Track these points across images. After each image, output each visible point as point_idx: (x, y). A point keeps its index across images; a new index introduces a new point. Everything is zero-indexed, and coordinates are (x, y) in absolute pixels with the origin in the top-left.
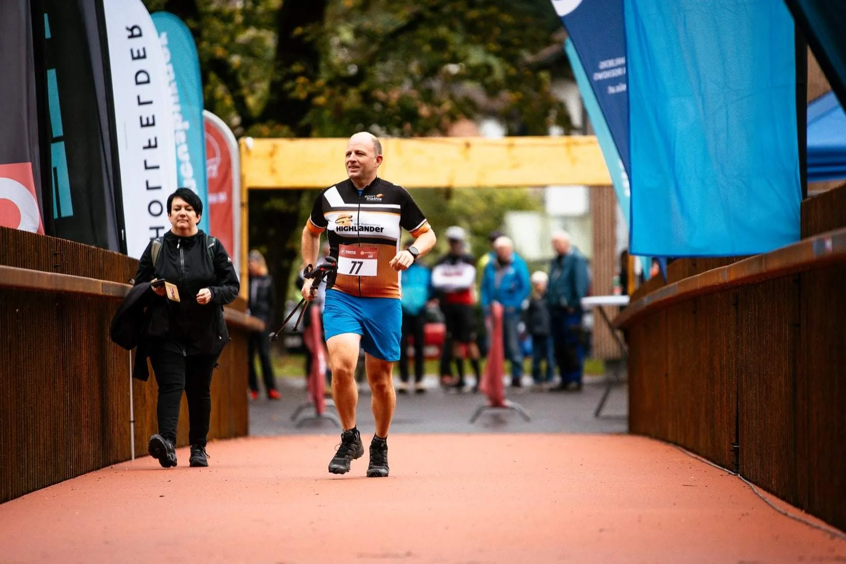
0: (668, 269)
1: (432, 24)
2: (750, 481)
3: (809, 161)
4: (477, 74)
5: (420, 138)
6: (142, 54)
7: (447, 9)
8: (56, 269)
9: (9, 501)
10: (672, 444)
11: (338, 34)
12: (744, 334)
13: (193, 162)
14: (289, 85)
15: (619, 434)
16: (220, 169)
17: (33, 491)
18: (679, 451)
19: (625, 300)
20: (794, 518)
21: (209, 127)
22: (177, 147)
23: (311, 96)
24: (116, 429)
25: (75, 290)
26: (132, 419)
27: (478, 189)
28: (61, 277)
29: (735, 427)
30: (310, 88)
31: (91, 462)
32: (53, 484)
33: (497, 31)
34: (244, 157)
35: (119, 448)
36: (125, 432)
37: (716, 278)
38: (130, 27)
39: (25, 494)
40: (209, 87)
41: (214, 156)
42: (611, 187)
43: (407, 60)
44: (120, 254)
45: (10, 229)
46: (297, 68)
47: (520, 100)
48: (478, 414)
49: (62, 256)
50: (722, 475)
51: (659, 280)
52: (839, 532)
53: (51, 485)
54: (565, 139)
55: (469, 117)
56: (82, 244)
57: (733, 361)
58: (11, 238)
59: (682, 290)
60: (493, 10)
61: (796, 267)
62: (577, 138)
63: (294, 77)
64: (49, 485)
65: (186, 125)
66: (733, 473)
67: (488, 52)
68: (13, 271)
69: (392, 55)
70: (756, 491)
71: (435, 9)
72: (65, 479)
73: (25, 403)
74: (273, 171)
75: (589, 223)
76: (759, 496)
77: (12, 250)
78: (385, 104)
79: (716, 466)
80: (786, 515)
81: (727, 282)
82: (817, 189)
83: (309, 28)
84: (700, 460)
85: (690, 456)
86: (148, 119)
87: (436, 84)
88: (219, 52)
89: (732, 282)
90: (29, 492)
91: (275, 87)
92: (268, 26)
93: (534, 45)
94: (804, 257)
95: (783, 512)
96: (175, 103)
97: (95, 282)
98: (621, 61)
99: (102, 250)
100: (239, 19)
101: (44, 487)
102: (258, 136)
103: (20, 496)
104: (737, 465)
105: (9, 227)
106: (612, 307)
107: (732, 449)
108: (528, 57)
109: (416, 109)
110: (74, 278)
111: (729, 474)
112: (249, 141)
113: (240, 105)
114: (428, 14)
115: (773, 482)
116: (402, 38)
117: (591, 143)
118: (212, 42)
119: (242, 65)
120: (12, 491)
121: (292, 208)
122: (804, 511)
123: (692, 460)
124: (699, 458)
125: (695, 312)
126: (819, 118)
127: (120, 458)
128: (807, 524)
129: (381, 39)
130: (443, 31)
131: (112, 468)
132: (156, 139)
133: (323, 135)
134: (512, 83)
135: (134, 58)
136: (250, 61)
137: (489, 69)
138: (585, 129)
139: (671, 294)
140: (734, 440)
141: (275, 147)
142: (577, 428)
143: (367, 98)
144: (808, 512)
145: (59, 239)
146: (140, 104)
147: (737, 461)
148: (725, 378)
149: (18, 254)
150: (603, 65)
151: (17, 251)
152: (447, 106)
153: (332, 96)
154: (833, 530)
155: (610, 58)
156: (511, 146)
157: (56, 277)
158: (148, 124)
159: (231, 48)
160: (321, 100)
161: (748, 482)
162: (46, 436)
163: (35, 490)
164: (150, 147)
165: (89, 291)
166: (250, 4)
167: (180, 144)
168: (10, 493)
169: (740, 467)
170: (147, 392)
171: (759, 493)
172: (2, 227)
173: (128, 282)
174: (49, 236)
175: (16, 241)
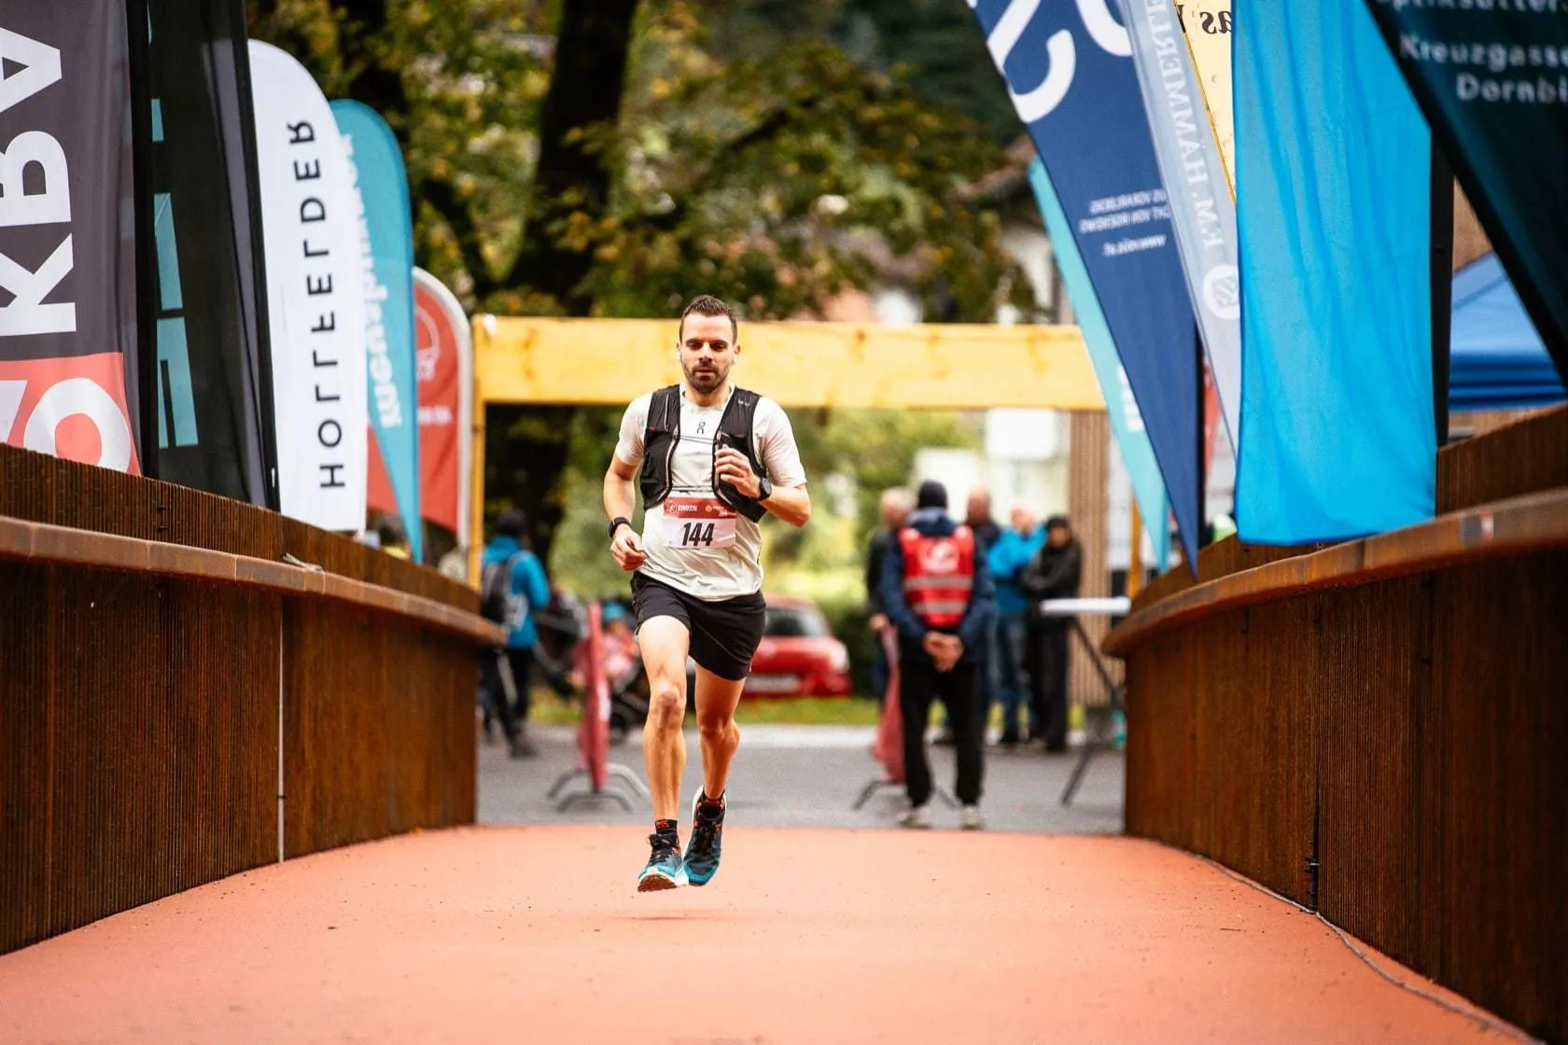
0: (1200, 557)
1: (801, 129)
2: (1337, 924)
3: (1453, 377)
4: (876, 214)
5: (776, 322)
6: (313, 170)
7: (827, 105)
8: (161, 534)
9: (70, 930)
10: (1200, 856)
11: (641, 141)
12: (1331, 671)
13: (391, 354)
14: (555, 227)
15: (1108, 835)
16: (438, 366)
17: (111, 914)
18: (1214, 869)
19: (1121, 605)
20: (1416, 993)
21: (421, 297)
22: (367, 327)
23: (593, 245)
24: (253, 810)
25: (192, 570)
26: (281, 793)
27: (873, 411)
29: (1312, 831)
30: (591, 232)
31: (211, 866)
32: (146, 903)
33: (912, 141)
34: (480, 349)
35: (258, 842)
36: (269, 814)
37: (1285, 575)
38: (294, 124)
39: (97, 919)
40: (420, 226)
41: (429, 343)
42: (1103, 413)
43: (756, 188)
44: (269, 511)
45: (85, 465)
46: (570, 197)
47: (950, 262)
48: (867, 793)
49: (170, 513)
50: (1288, 913)
51: (1183, 575)
52: (1494, 1021)
53: (142, 903)
54: (1026, 331)
55: (860, 286)
56: (205, 493)
57: (1312, 718)
58: (85, 478)
59: (1225, 593)
60: (906, 107)
61: (1427, 561)
62: (1043, 328)
63: (565, 212)
64: (139, 905)
65: (382, 292)
66: (1308, 911)
67: (897, 177)
68: (90, 536)
69: (733, 178)
70: (1348, 943)
71: (808, 104)
72: (166, 895)
73: (103, 764)
74: (529, 373)
75: (1062, 473)
76: (1353, 951)
77: (87, 500)
78: (719, 262)
79: (1278, 896)
80: (1401, 986)
81: (1307, 583)
83: (593, 130)
84: (1250, 885)
85: (1232, 877)
86: (320, 282)
87: (806, 231)
88: (439, 168)
89: (1312, 585)
90: (103, 916)
91: (533, 229)
92: (526, 125)
93: (974, 169)
94: (1443, 545)
95: (1397, 981)
96: (364, 255)
97: (226, 558)
98: (1127, 201)
99: (238, 502)
100: (475, 113)
101: (131, 908)
102: (504, 312)
103: (89, 924)
104: (1315, 896)
105: (83, 462)
106: (1097, 616)
107: (1307, 868)
108: (963, 187)
109: (772, 272)
110: (192, 551)
111: (1301, 910)
112: (489, 322)
113: (472, 257)
114: (796, 112)
115: (1378, 929)
116: (752, 152)
117: (1071, 337)
118: (428, 151)
119: (477, 191)
120: (76, 914)
121: (557, 437)
122: (1431, 981)
123: (1235, 885)
124: (1248, 881)
125: (1245, 632)
127: (258, 860)
128: (1438, 1003)
129: (714, 153)
130: (819, 141)
131: (245, 876)
132: (332, 316)
133: (613, 313)
134: (936, 231)
135: (299, 178)
136: (489, 183)
137: (897, 206)
138: (1054, 314)
139: (1206, 601)
140: (1311, 854)
141: (532, 332)
143: (689, 250)
144: (1437, 981)
145: (167, 483)
146: (307, 254)
147: (1315, 889)
148: (1296, 746)
149: (97, 508)
150: (1097, 206)
151: (96, 503)
152: (824, 267)
153: (629, 245)
154: (1484, 1015)
155: (1107, 195)
156: (934, 339)
157: (161, 548)
158: (320, 290)
159: (459, 162)
160: (609, 252)
161: (1334, 927)
162: (136, 821)
163: (114, 913)
164: (322, 328)
165: (212, 573)
166: (493, 87)
167: (371, 324)
168: (73, 917)
169: (1320, 900)
170: (308, 747)
171: (1354, 947)
172: (71, 461)
173: (280, 558)
174: (149, 479)
175: (94, 487)
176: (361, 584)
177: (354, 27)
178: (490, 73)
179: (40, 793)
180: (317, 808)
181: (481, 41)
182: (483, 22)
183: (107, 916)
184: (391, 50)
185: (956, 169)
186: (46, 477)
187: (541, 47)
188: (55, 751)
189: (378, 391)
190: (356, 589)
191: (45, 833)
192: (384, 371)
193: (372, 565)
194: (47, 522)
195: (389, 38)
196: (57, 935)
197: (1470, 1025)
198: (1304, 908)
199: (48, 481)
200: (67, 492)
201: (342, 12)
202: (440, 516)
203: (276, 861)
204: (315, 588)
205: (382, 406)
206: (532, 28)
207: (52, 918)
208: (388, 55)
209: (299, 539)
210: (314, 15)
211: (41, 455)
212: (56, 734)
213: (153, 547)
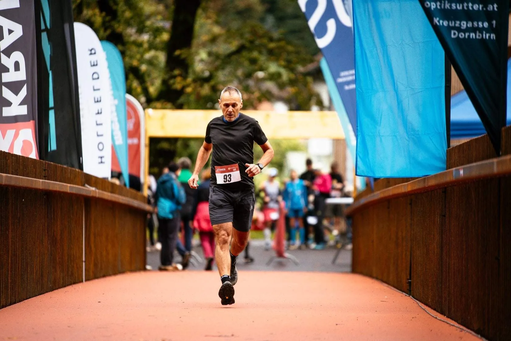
1: (250, 50)
2: (417, 299)
3: (451, 128)
4: (274, 77)
6: (96, 63)
7: (257, 42)
8: (45, 177)
9: (16, 303)
10: (375, 279)
11: (199, 55)
12: (415, 220)
13: (119, 121)
14: (171, 81)
15: (346, 273)
16: (134, 125)
17: (29, 298)
18: (378, 283)
19: (350, 200)
20: (440, 320)
21: (129, 104)
23: (183, 88)
24: (75, 265)
25: (55, 189)
26: (84, 260)
27: (273, 139)
28: (47, 183)
29: (409, 270)
30: (184, 83)
31: (61, 283)
32: (41, 294)
33: (284, 56)
34: (147, 120)
35: (76, 275)
36: (80, 267)
37: (400, 190)
38: (90, 49)
39: (25, 300)
40: (129, 81)
41: (131, 118)
42: (344, 140)
43: (236, 69)
44: (80, 171)
45: (20, 156)
46: (176, 72)
48: (270, 261)
49: (48, 171)
50: (402, 296)
52: (465, 328)
53: (39, 295)
54: (320, 113)
55: (268, 100)
56: (59, 165)
57: (409, 235)
58: (21, 161)
59: (382, 195)
60: (282, 43)
61: (443, 184)
62: (326, 113)
63: (174, 77)
64: (38, 295)
65: (116, 102)
66: (408, 295)
67: (280, 66)
68: (22, 178)
69: (228, 66)
70: (420, 305)
71: (252, 42)
72: (47, 292)
73: (27, 250)
74: (163, 127)
77: (21, 167)
79: (398, 291)
80: (436, 318)
81: (406, 192)
82: (456, 142)
83: (184, 51)
84: (391, 288)
85: (384, 285)
86: (98, 98)
87: (251, 83)
88: (135, 63)
89: (409, 192)
91: (165, 82)
92: (162, 49)
93: (304, 62)
94: (448, 179)
95: (435, 316)
96: (110, 90)
97: (65, 185)
98: (353, 72)
99: (70, 168)
100: (146, 46)
101: (36, 296)
102: (155, 108)
103: (22, 301)
104: (410, 291)
107: (408, 282)
108: (301, 69)
110: (54, 183)
111: (406, 295)
112: (150, 111)
113: (145, 91)
114: (248, 45)
115: (429, 300)
116: (234, 57)
117: (334, 115)
118: (131, 57)
119: (147, 70)
120: (18, 298)
121: (172, 148)
122: (445, 316)
123: (385, 288)
124: (389, 286)
125: (388, 208)
126: (457, 104)
127: (77, 281)
128: (448, 323)
129: (222, 58)
130: (255, 54)
131: (73, 286)
132: (101, 109)
133: (190, 108)
134: (292, 82)
135: (91, 66)
136: (151, 68)
137: (279, 75)
138: (330, 108)
139: (376, 198)
140: (409, 278)
141: (164, 114)
142: (324, 268)
143: (214, 89)
144: (448, 317)
145: (47, 162)
146: (94, 90)
147: (410, 288)
148: (404, 244)
150: (342, 74)
151: (24, 168)
152: (257, 94)
153: (195, 87)
154: (462, 327)
155: (346, 70)
156: (291, 116)
157: (45, 182)
158: (98, 101)
159: (141, 61)
160: (189, 90)
161: (416, 300)
162: (37, 269)
163: (31, 298)
164: (98, 113)
165: (62, 190)
166: (152, 37)
167: (112, 112)
168: (17, 299)
169: (412, 292)
170: (93, 246)
171: (422, 307)
172: (16, 155)
173: (84, 185)
174: (41, 160)
175: (24, 162)
176: (109, 194)
177: (108, 18)
178: (151, 33)
179: (6, 260)
180: (96, 265)
181: (148, 23)
182: (149, 17)
183: (28, 299)
184: (119, 26)
185: (298, 63)
186: (8, 160)
187: (168, 25)
188: (11, 246)
189: (114, 133)
190: (107, 195)
191: (8, 272)
192: (117, 126)
193: (113, 188)
194: (8, 174)
195: (119, 22)
196: (12, 305)
197: (457, 330)
198: (407, 295)
199: (9, 161)
200: (15, 164)
201: (104, 14)
202: (134, 173)
203: (82, 281)
204: (94, 195)
205: (115, 138)
206: (164, 19)
207: (10, 299)
208: (119, 27)
209: (89, 179)
210: (95, 15)
211: (6, 152)
212: (11, 241)
213: (42, 182)
